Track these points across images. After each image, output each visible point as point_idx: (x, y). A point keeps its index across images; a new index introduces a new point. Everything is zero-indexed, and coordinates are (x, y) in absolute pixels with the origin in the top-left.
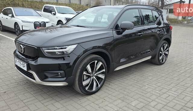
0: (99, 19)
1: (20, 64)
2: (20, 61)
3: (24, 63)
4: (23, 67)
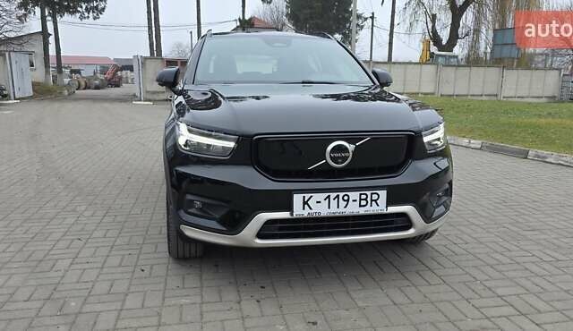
1: (342, 204)
2: (341, 194)
3: (369, 193)
4: (360, 206)
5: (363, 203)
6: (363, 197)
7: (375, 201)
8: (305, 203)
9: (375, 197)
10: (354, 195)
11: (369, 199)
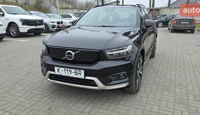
0: (110, 19)
1: (69, 73)
2: (69, 69)
3: (78, 70)
4: (75, 75)
5: (76, 74)
6: (76, 72)
7: (80, 74)
8: (58, 70)
9: (80, 72)
10: (73, 70)
11: (78, 73)
